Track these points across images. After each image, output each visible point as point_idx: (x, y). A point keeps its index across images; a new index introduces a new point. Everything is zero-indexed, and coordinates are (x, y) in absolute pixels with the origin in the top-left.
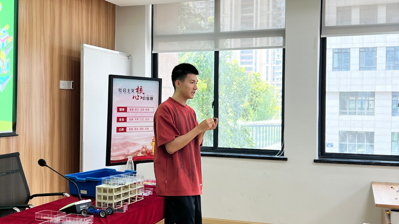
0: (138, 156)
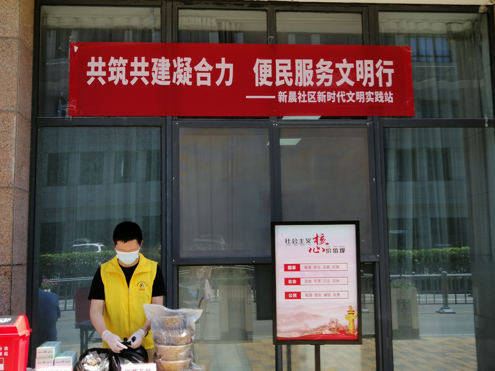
0: (323, 333)
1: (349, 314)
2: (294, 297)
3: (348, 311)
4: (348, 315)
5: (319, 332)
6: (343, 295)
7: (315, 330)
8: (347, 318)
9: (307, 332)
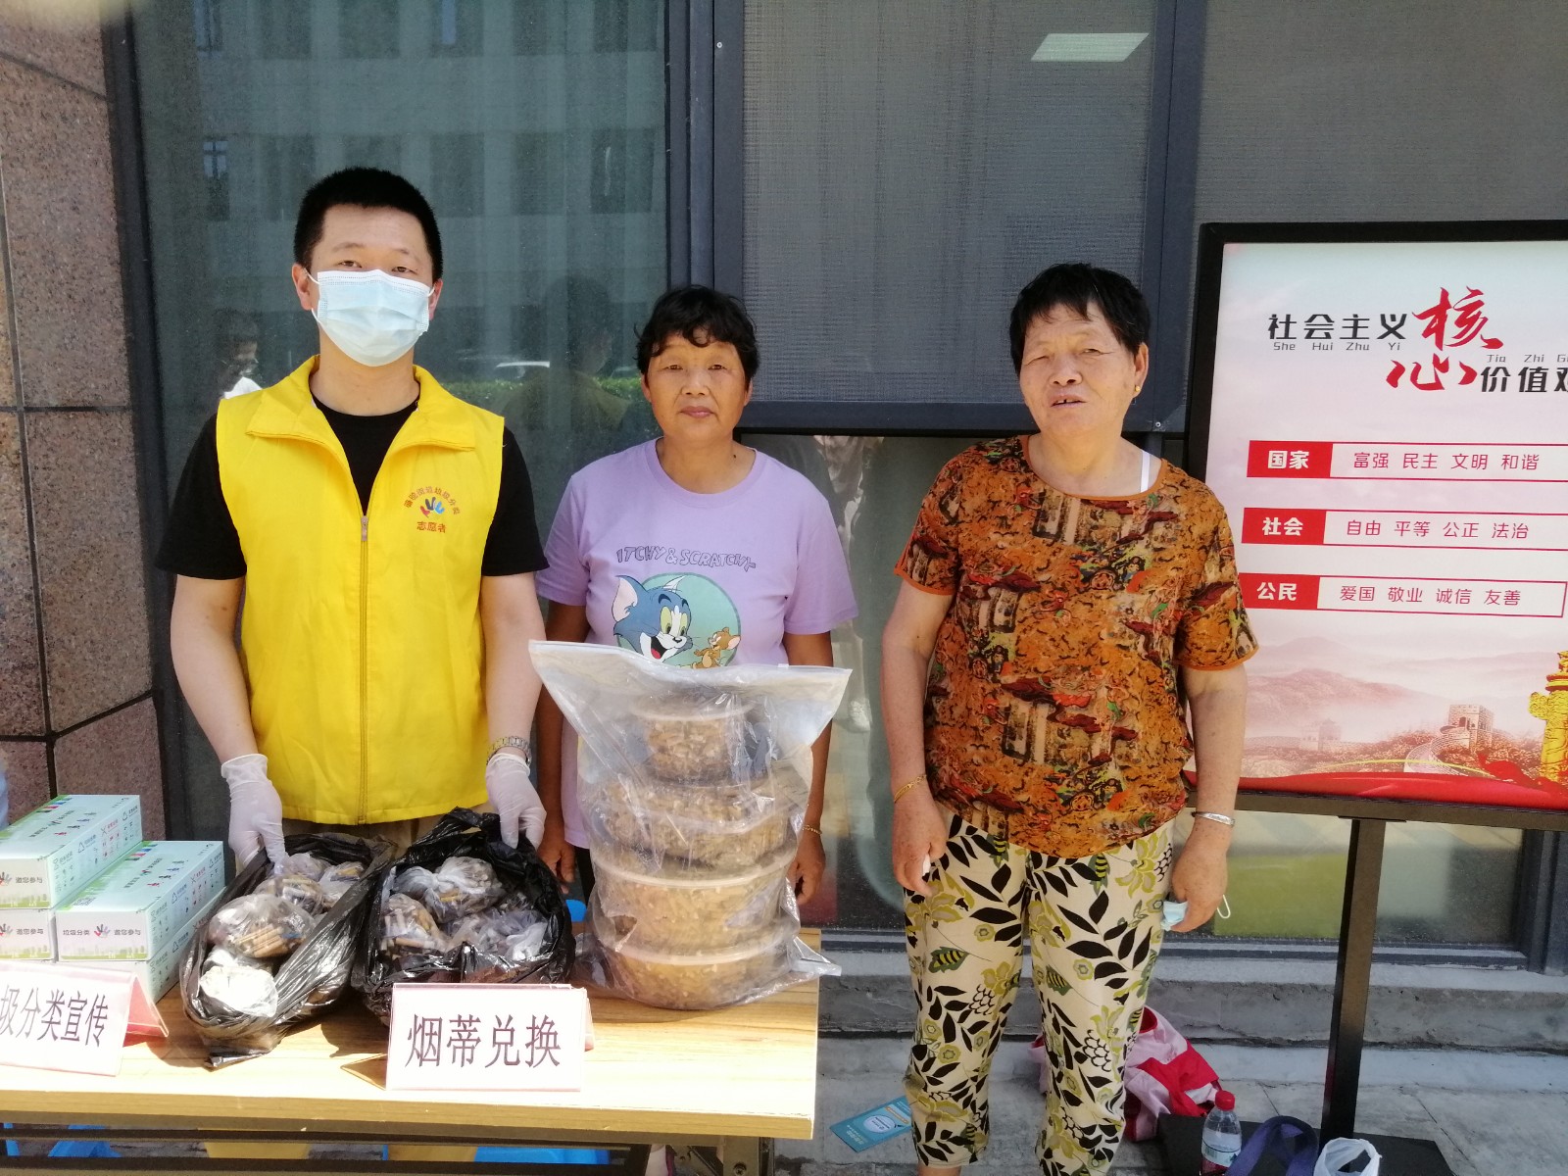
0: (1407, 769)
1: (1551, 689)
2: (1281, 597)
3: (1550, 678)
4: (1547, 694)
5: (1387, 761)
6: (1533, 599)
7: (1367, 751)
8: (1536, 704)
9: (1327, 758)
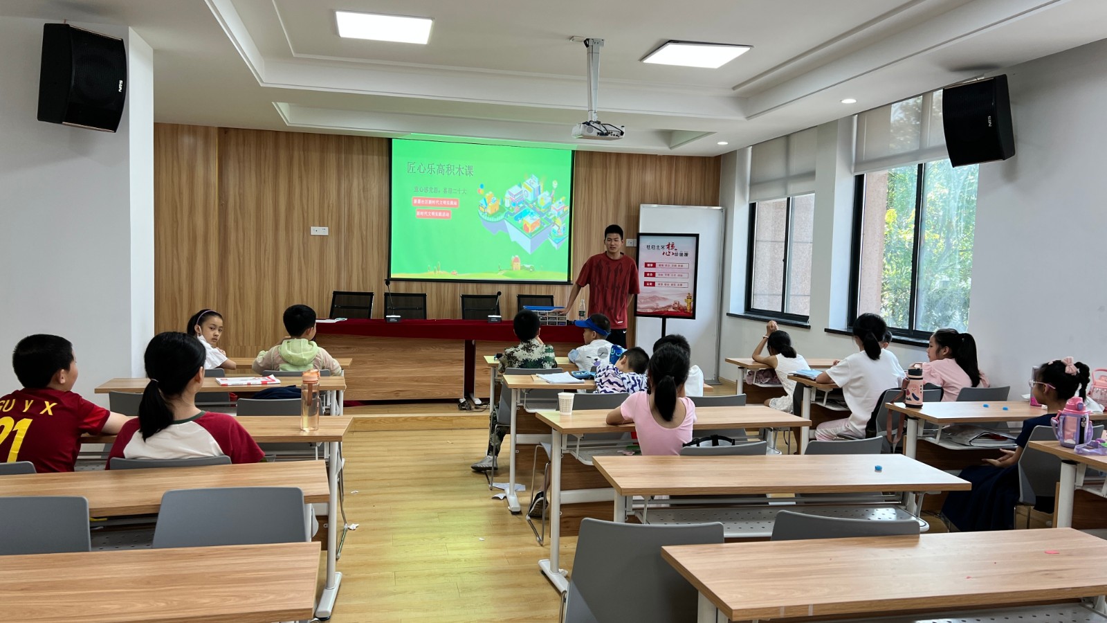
1: (687, 299)
2: (650, 285)
5: (666, 309)
6: (684, 285)
7: (663, 308)
8: (686, 301)
9: (658, 309)
